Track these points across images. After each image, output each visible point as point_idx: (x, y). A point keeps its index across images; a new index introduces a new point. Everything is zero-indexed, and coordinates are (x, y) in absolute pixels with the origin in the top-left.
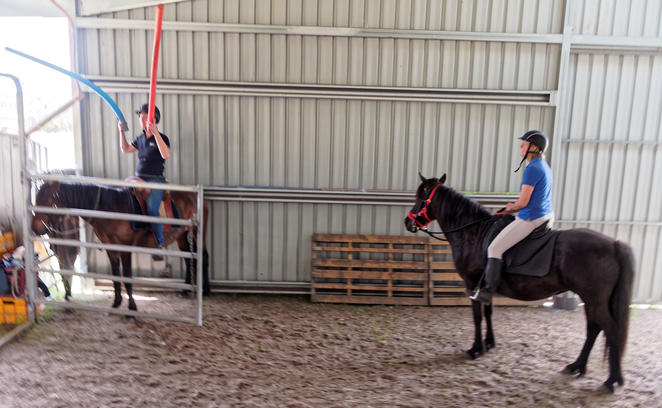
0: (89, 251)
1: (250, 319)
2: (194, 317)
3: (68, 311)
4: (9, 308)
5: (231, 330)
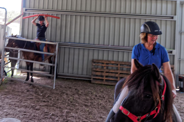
0: (20, 61)
1: (70, 88)
2: (52, 86)
3: (12, 81)
5: (64, 91)
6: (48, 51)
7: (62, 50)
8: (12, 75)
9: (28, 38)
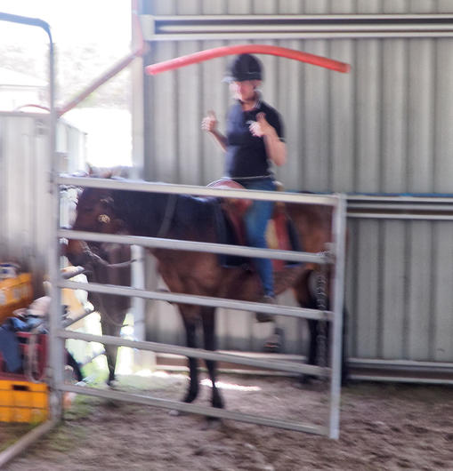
0: (148, 303)
1: (420, 431)
2: (324, 423)
3: (112, 405)
4: (21, 395)
5: (388, 449)
6: (294, 245)
7: (369, 236)
8: (112, 376)
9: (178, 179)
